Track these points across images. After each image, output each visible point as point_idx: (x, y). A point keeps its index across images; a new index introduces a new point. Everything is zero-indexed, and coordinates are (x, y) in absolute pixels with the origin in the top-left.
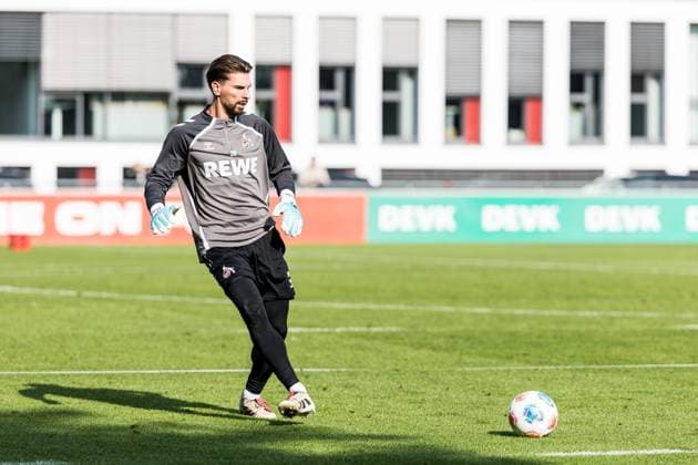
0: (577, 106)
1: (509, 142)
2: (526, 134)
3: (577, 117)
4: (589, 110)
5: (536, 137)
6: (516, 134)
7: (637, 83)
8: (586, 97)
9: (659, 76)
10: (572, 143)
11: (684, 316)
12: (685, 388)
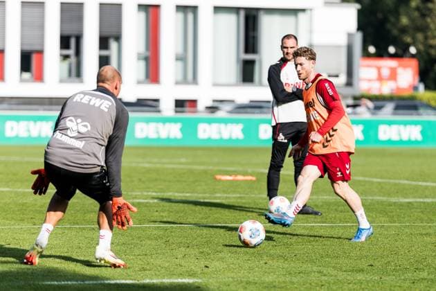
0: (66, 57)
1: (22, 80)
2: (32, 75)
3: (66, 64)
4: (73, 59)
5: (39, 78)
6: (26, 75)
7: (104, 43)
8: (71, 52)
9: (118, 38)
10: (61, 81)
11: (134, 194)
12: (135, 241)
